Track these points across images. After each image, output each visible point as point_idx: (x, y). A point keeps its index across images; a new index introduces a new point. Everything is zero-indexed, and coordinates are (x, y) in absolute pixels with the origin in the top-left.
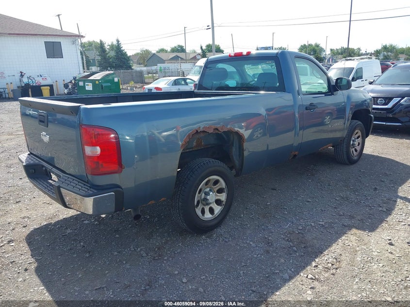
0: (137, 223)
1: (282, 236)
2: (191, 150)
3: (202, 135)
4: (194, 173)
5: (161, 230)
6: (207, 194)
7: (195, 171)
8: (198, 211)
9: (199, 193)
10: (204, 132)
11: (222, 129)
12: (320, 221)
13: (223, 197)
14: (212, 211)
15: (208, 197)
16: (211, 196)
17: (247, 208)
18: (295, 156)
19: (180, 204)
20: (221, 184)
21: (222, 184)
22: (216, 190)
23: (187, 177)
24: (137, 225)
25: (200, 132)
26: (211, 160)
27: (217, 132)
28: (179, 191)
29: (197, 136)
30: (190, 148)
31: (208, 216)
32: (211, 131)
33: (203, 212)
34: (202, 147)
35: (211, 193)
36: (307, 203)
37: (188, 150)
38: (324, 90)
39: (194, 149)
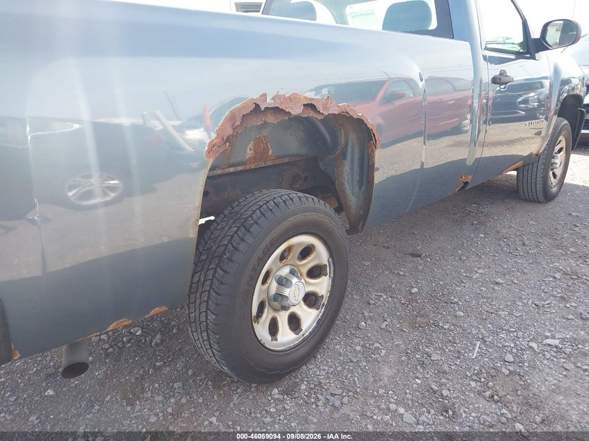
0: (111, 350)
1: (473, 384)
2: (240, 168)
3: (271, 119)
4: (248, 230)
5: (166, 370)
6: (283, 282)
7: (251, 225)
8: (262, 330)
9: (264, 282)
10: (276, 110)
11: (325, 108)
12: (547, 337)
13: (322, 286)
14: (294, 322)
15: (287, 292)
16: (293, 287)
17: (369, 304)
18: (466, 183)
19: (211, 317)
20: (318, 256)
21: (322, 254)
22: (305, 270)
23: (230, 242)
24: (107, 355)
25: (266, 108)
26: (294, 194)
27: (312, 114)
28: (208, 283)
29: (258, 122)
30: (238, 164)
31: (286, 337)
32: (297, 110)
33: (273, 328)
34: (270, 163)
35: (295, 280)
36: (496, 288)
37: (232, 170)
38: (517, 48)
39: (248, 167)
